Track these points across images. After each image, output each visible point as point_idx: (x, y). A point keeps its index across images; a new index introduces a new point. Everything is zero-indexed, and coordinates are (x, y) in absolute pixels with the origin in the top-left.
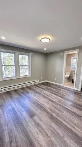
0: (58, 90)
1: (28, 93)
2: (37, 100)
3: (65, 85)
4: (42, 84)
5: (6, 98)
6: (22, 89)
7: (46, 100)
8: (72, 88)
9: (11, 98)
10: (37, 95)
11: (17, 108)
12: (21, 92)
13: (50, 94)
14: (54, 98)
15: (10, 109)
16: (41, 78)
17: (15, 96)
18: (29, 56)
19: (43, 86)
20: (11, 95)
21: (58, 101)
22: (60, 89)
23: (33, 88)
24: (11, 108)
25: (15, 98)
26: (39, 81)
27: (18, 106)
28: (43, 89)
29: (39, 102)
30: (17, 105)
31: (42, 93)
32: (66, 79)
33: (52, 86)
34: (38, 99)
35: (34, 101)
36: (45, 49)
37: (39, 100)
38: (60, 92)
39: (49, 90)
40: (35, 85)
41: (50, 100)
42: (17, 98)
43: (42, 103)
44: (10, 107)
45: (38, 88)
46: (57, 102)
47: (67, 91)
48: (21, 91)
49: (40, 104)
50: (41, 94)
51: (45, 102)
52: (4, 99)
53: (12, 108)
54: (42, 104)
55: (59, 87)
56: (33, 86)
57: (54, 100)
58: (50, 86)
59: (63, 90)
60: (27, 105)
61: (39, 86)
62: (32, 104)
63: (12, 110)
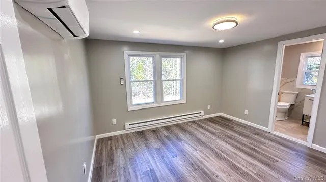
0: (256, 144)
1: (179, 139)
2: (201, 162)
3: (276, 129)
4: (211, 120)
5: (139, 146)
6: (167, 128)
7: (223, 165)
8: (303, 143)
9: (146, 146)
10: (200, 147)
11: (160, 172)
12: (165, 136)
13: (233, 150)
14: (244, 163)
15: (146, 170)
16: (209, 106)
17: (154, 143)
18: (182, 58)
19: (212, 127)
20: (146, 140)
21: (257, 174)
22: (262, 140)
23: (190, 129)
24: (148, 169)
25: (155, 149)
26: (203, 113)
27: (160, 166)
28: (214, 134)
29: (205, 166)
30: (158, 163)
31: (212, 146)
32: (280, 114)
33: (237, 128)
34: (202, 160)
35: (193, 163)
36: (221, 41)
37: (206, 163)
38: (261, 149)
39: (230, 138)
40: (194, 122)
41: (235, 168)
42: (159, 149)
43: (213, 170)
44: (147, 166)
45: (200, 130)
46: (255, 177)
47: (282, 147)
48: (165, 133)
49: (208, 172)
50: (211, 149)
51: (220, 169)
52: (134, 147)
53: (150, 170)
54: (214, 174)
55: (258, 133)
56: (190, 124)
57: (245, 170)
58: (232, 129)
59: (271, 143)
60: (180, 168)
61: (203, 125)
62: (191, 169)
63: (149, 173)
